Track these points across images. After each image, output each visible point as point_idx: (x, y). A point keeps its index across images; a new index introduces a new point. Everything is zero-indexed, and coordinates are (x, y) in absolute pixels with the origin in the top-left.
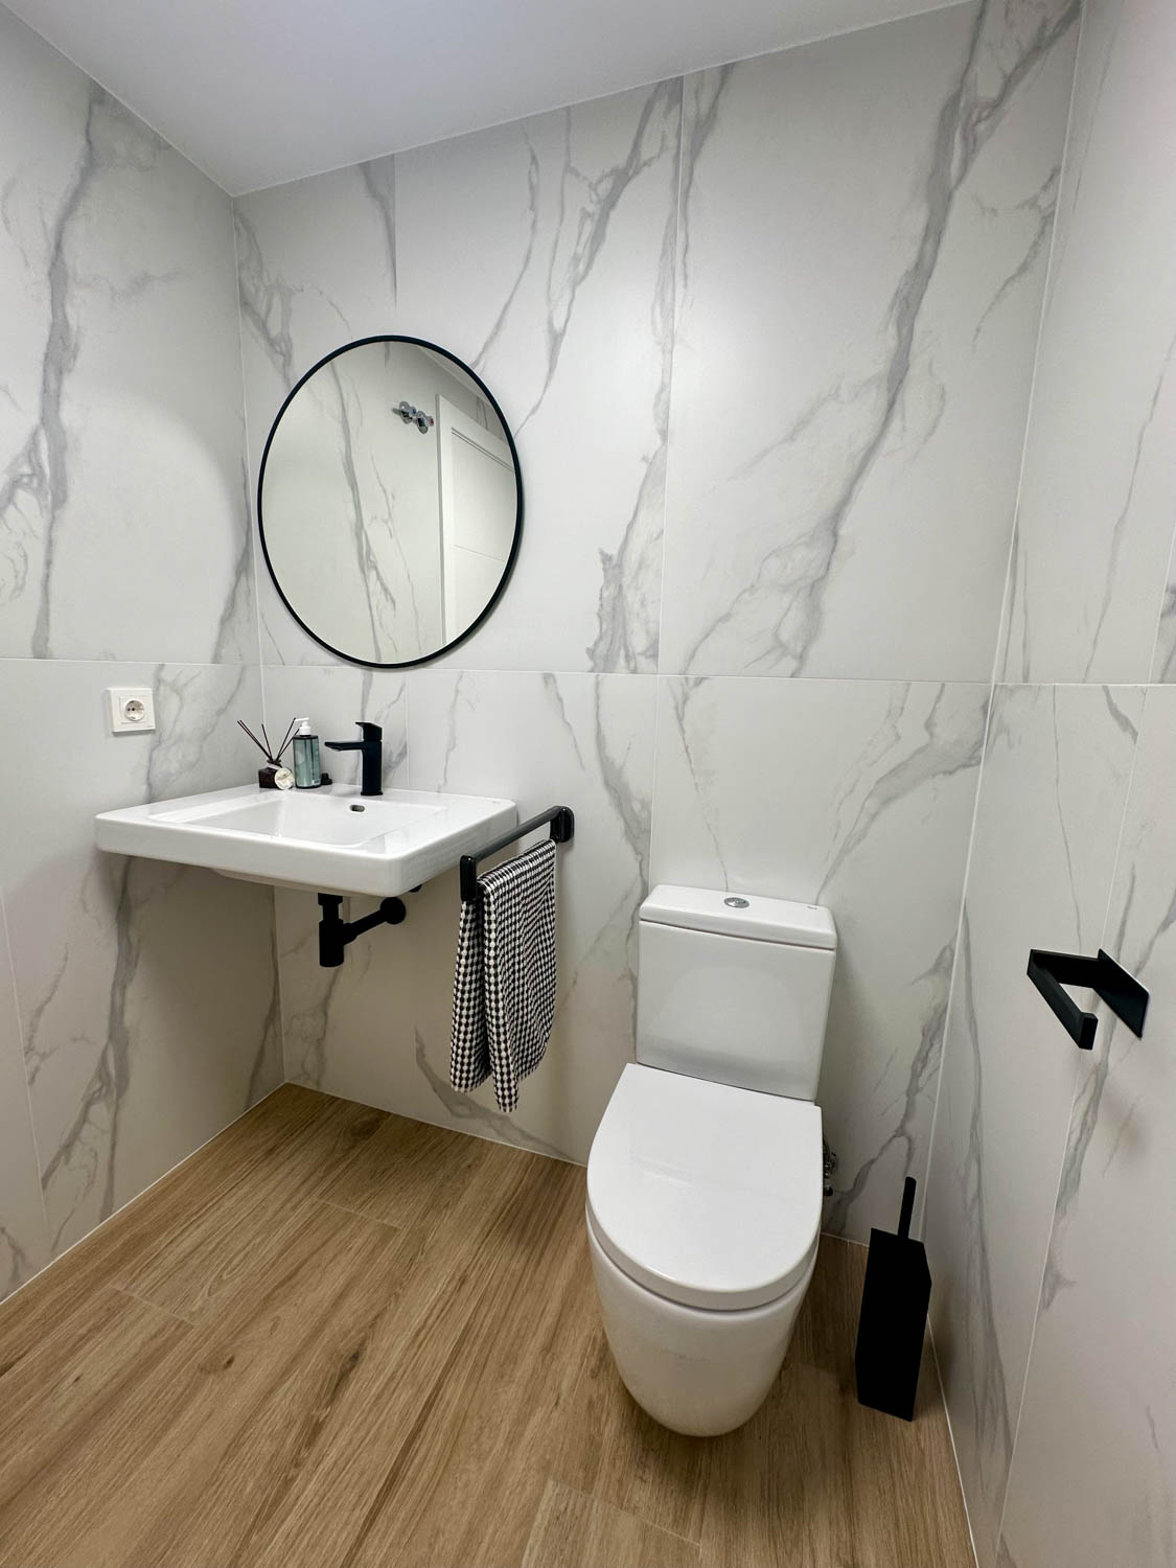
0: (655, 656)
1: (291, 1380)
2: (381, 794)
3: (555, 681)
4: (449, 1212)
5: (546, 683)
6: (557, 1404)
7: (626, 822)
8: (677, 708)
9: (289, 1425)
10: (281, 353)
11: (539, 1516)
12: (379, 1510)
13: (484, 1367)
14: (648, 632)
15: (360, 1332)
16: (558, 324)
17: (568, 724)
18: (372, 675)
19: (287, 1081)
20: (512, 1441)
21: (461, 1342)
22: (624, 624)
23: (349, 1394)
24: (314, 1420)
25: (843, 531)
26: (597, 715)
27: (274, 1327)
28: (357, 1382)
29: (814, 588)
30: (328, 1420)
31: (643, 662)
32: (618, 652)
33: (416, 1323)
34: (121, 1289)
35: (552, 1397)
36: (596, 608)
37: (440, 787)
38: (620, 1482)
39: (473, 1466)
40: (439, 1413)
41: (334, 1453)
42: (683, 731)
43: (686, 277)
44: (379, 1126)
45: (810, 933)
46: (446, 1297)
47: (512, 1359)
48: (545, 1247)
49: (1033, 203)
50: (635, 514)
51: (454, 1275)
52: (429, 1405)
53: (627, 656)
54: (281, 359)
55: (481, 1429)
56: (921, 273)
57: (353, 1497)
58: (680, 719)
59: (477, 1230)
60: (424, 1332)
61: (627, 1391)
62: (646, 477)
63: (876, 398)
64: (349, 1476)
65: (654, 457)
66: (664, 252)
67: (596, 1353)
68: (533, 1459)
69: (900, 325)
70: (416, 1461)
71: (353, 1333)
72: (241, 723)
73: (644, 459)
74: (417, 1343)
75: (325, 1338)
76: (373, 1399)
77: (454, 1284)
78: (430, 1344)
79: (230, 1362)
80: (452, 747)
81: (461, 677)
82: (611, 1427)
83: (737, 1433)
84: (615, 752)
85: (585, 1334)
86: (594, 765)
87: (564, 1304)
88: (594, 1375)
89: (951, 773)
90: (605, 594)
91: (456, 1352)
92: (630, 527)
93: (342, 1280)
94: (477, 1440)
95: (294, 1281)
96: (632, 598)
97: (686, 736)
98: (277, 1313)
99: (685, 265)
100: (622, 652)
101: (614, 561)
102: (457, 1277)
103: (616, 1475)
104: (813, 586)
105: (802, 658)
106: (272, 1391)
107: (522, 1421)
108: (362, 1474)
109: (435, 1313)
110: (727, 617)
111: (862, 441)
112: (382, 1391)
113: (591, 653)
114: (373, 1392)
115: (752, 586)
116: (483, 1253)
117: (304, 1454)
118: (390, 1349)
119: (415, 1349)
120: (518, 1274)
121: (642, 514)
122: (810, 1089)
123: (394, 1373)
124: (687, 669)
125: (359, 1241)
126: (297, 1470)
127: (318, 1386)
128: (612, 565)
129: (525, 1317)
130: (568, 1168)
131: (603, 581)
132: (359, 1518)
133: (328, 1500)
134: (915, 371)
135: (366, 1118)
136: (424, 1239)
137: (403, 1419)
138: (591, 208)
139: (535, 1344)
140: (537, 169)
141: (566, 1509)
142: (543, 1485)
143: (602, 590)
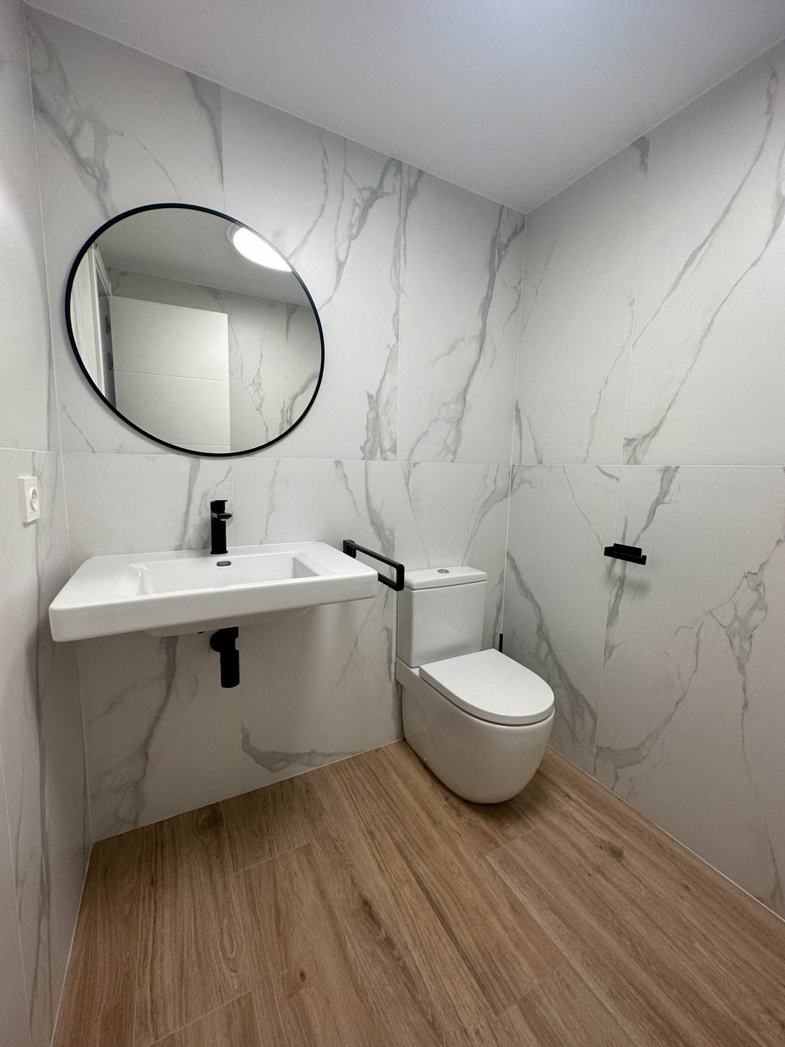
0: (395, 451)
2: (226, 551)
3: (342, 465)
5: (337, 466)
7: (383, 543)
8: (405, 478)
9: (373, 954)
11: (496, 868)
14: (391, 439)
16: (342, 258)
17: (350, 491)
19: (94, 841)
22: (380, 434)
26: (367, 485)
28: (380, 909)
30: (388, 933)
31: (389, 454)
32: (377, 450)
34: (153, 1042)
35: (456, 835)
36: (365, 424)
37: (262, 541)
38: (503, 835)
39: (460, 880)
42: (409, 491)
43: (406, 262)
44: (220, 812)
46: (373, 845)
50: (384, 375)
51: (364, 835)
53: (381, 451)
56: (488, 299)
58: (407, 484)
62: (390, 355)
63: (475, 345)
65: (394, 346)
66: (395, 245)
67: (451, 809)
68: (474, 857)
69: (482, 317)
75: (340, 913)
77: (369, 838)
79: (302, 975)
80: (272, 510)
81: (278, 462)
84: (376, 504)
86: (365, 514)
89: (501, 500)
90: (370, 416)
91: (405, 858)
92: (382, 381)
93: (312, 889)
94: (450, 872)
95: (283, 913)
96: (383, 420)
98: (296, 933)
99: (405, 255)
101: (374, 399)
102: (366, 833)
104: (458, 421)
105: (454, 453)
107: (457, 852)
108: (427, 928)
109: (377, 854)
110: (426, 433)
111: (473, 360)
112: (396, 899)
113: (363, 449)
114: (392, 905)
115: (436, 419)
116: (365, 817)
117: (395, 954)
118: (376, 886)
119: (387, 873)
120: (390, 811)
121: (388, 375)
123: (391, 889)
124: (409, 459)
125: (295, 866)
126: (401, 960)
127: (365, 930)
131: (368, 409)
133: (428, 951)
134: (487, 338)
135: (203, 816)
136: (329, 836)
137: (416, 897)
140: (327, 161)
141: (500, 858)
142: (486, 859)
143: (368, 414)
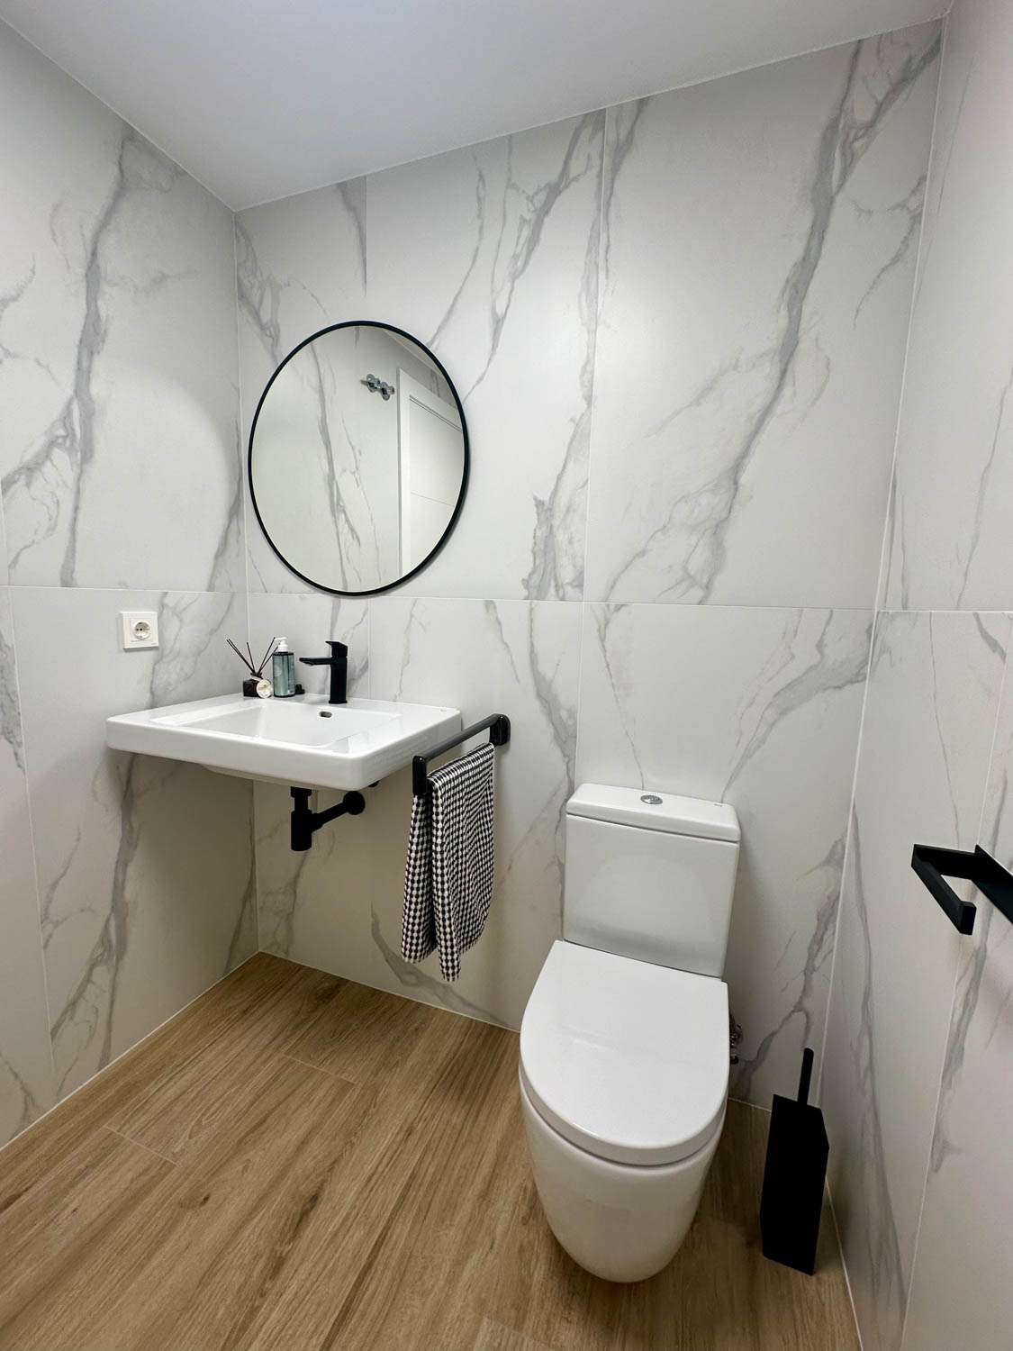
0: (580, 586)
1: (259, 1217)
2: (346, 702)
3: (495, 607)
4: (398, 1070)
5: (486, 606)
6: (491, 1248)
7: (555, 729)
8: (599, 630)
9: (256, 1257)
10: (271, 336)
13: (428, 1211)
14: (575, 566)
15: (320, 1175)
16: (500, 311)
17: (505, 644)
18: (340, 602)
19: (260, 950)
20: (452, 1280)
21: (407, 1187)
22: (554, 560)
23: (308, 1233)
24: (278, 1254)
25: (744, 479)
26: (531, 636)
27: (246, 1168)
28: (317, 1220)
29: (717, 529)
30: (289, 1255)
32: (549, 585)
33: (368, 1169)
34: (115, 1131)
35: (487, 1242)
36: (531, 545)
37: (396, 697)
38: (548, 1322)
39: (417, 1302)
40: (388, 1251)
41: (294, 1285)
42: (605, 651)
43: (607, 271)
44: (339, 992)
45: (719, 828)
46: (395, 1147)
47: (452, 1205)
48: (482, 1103)
49: (903, 205)
50: (564, 467)
51: (401, 1127)
52: (379, 1244)
53: (556, 586)
54: (270, 340)
55: (425, 1268)
56: (807, 265)
57: (311, 1327)
58: (602, 640)
59: (422, 1087)
60: (375, 1178)
61: (555, 1238)
62: (574, 436)
63: (770, 369)
64: (307, 1307)
65: (581, 418)
66: (589, 251)
67: (526, 1202)
68: (470, 1297)
69: (790, 307)
70: (366, 1296)
71: (313, 1176)
72: (229, 641)
73: (572, 420)
74: (369, 1188)
76: (330, 1237)
77: (402, 1133)
78: (381, 1188)
79: (206, 1199)
80: (406, 662)
82: (540, 1271)
83: (653, 1281)
84: (546, 668)
85: (517, 1183)
86: (528, 680)
87: (498, 1155)
88: (525, 1222)
89: (839, 688)
90: (539, 534)
91: (403, 1197)
92: (559, 477)
93: (303, 1130)
94: (421, 1277)
96: (561, 537)
97: (608, 654)
98: (248, 1156)
99: (606, 260)
100: (553, 583)
101: (545, 508)
102: (405, 1129)
103: (543, 1317)
104: (717, 526)
105: (708, 587)
106: (241, 1227)
107: (460, 1262)
108: (319, 1305)
109: (385, 1161)
110: (642, 553)
111: (759, 403)
112: (339, 1230)
113: (526, 583)
115: (664, 527)
116: (428, 1107)
117: (268, 1285)
118: (345, 1192)
119: (367, 1193)
120: (458, 1127)
121: (571, 465)
122: (717, 968)
123: (348, 1215)
124: (607, 598)
125: (321, 1093)
127: (282, 1224)
128: (544, 509)
129: (464, 1167)
130: (502, 1034)
131: (536, 522)
134: (803, 346)
135: (327, 984)
136: (377, 1092)
137: (355, 1257)
138: (527, 216)
139: (472, 1192)
142: (479, 1322)
143: (535, 530)
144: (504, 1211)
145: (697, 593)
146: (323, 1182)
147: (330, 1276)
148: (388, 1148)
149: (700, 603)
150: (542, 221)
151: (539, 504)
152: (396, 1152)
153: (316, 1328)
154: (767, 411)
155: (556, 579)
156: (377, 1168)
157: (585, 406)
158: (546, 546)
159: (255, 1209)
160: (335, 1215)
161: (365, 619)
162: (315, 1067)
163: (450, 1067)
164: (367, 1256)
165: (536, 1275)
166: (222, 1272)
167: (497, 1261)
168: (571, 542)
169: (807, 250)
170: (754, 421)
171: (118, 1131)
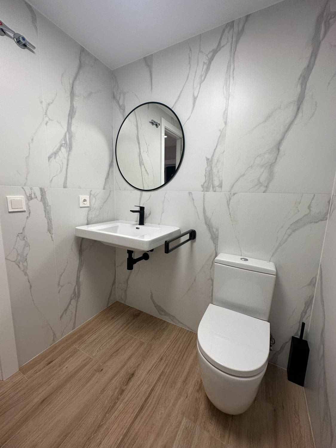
0: (221, 187)
1: (117, 377)
4: (158, 340)
5: (189, 194)
6: (187, 397)
7: (211, 234)
8: (227, 202)
9: (116, 388)
11: (181, 427)
12: (138, 415)
13: (167, 383)
14: (219, 180)
15: (134, 368)
16: (196, 95)
17: (195, 206)
18: (142, 193)
21: (160, 375)
22: (212, 178)
23: (131, 384)
24: (122, 388)
25: (281, 148)
26: (204, 204)
27: (113, 363)
28: (133, 381)
29: (271, 166)
31: (218, 189)
32: (210, 186)
33: (149, 368)
35: (185, 395)
36: (204, 173)
38: (205, 422)
40: (154, 393)
41: (127, 398)
42: (229, 208)
43: (233, 78)
45: (268, 270)
47: (174, 383)
48: (184, 354)
50: (217, 146)
52: (152, 390)
54: (122, 110)
55: (166, 400)
56: (309, 68)
57: (132, 410)
58: (228, 205)
59: (166, 346)
60: (150, 371)
61: (207, 397)
62: (220, 135)
63: (293, 108)
64: (131, 405)
65: (222, 130)
66: (227, 71)
67: (198, 385)
69: (302, 85)
70: (148, 405)
71: (132, 368)
73: (220, 130)
74: (149, 374)
75: (125, 367)
76: (137, 386)
78: (152, 374)
79: (102, 370)
81: (166, 193)
82: (202, 406)
83: (241, 415)
84: (209, 214)
85: (195, 379)
86: (202, 218)
87: (189, 370)
88: (198, 391)
90: (207, 169)
91: (159, 378)
92: (215, 150)
93: (130, 354)
95: (118, 352)
96: (215, 170)
97: (231, 210)
98: (114, 360)
99: (233, 74)
100: (212, 186)
101: (210, 160)
102: (160, 358)
103: (203, 420)
104: (271, 165)
105: (267, 187)
106: (112, 379)
107: (177, 400)
109: (154, 366)
110: (243, 175)
111: (288, 120)
112: (140, 384)
113: (202, 186)
114: (137, 384)
115: (252, 166)
116: (167, 352)
117: (119, 397)
119: (148, 375)
122: (267, 317)
125: (135, 344)
126: (118, 401)
127: (123, 380)
128: (209, 161)
129: (178, 372)
130: (192, 333)
131: (206, 166)
132: (133, 416)
133: (125, 410)
134: (307, 98)
135: (137, 312)
137: (145, 393)
138: (206, 61)
139: (181, 379)
140: (191, 52)
141: (189, 427)
142: (182, 419)
143: (206, 168)
144: (191, 387)
145: (263, 189)
146: (135, 370)
147: (137, 397)
148: (155, 363)
149: (264, 192)
150: (211, 62)
151: (208, 159)
152: (157, 364)
153: (134, 411)
154: (292, 123)
155: (213, 184)
156: (151, 368)
157: (224, 125)
158: (209, 174)
159: (115, 375)
160: (139, 380)
161: (150, 199)
162: (133, 336)
163: (174, 341)
164: (148, 393)
165: (201, 408)
166: (106, 390)
167: (188, 401)
168: (218, 172)
169: (309, 63)
170: (286, 127)
171: (78, 347)
